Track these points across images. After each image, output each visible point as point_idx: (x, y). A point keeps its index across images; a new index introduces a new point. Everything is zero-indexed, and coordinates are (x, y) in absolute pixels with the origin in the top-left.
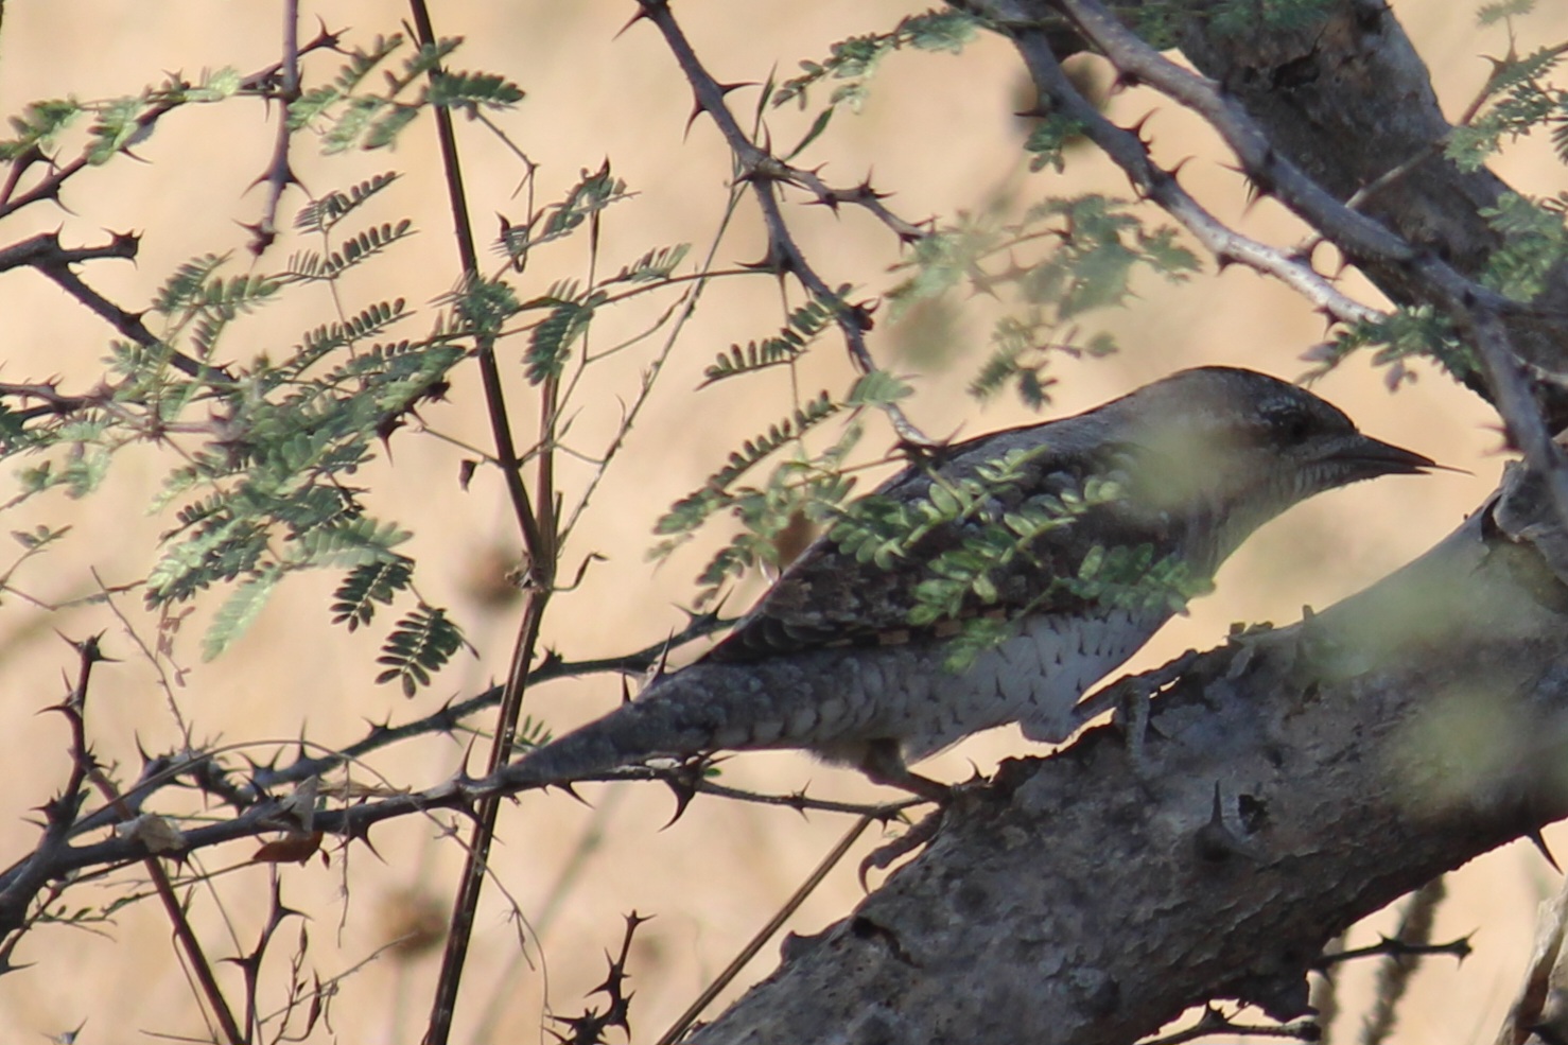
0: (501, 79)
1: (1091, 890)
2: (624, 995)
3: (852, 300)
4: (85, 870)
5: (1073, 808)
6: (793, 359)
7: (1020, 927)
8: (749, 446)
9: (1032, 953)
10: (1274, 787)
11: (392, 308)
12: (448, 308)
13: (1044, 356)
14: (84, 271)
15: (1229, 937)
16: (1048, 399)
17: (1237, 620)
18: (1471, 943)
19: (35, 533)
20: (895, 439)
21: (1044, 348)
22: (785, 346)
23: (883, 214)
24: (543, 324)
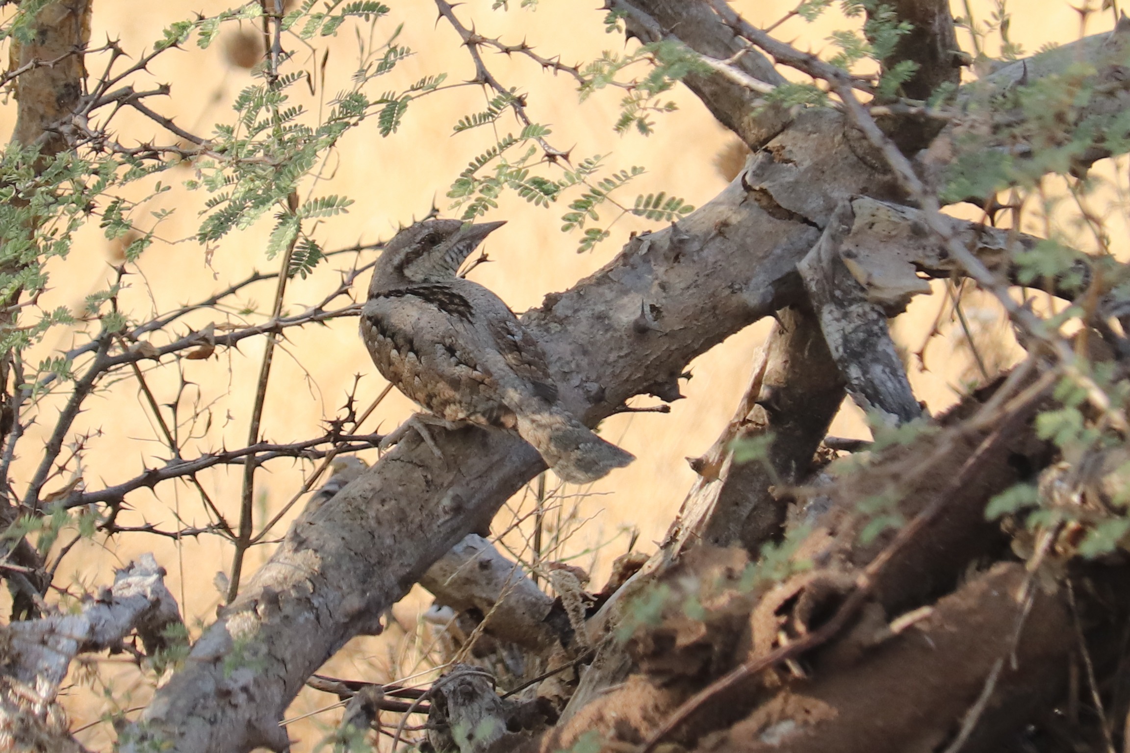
0: (378, 4)
1: (590, 349)
2: (354, 409)
3: (517, 94)
4: (113, 367)
5: (579, 314)
6: (493, 121)
7: (562, 366)
8: (478, 160)
9: (568, 377)
10: (664, 301)
11: (297, 109)
12: (337, 106)
13: (645, 113)
14: (145, 102)
15: (647, 367)
16: (652, 131)
17: (633, 230)
18: (692, 373)
19: (160, 212)
20: (544, 153)
21: (645, 109)
22: (489, 116)
23: (533, 56)
24: (384, 111)
